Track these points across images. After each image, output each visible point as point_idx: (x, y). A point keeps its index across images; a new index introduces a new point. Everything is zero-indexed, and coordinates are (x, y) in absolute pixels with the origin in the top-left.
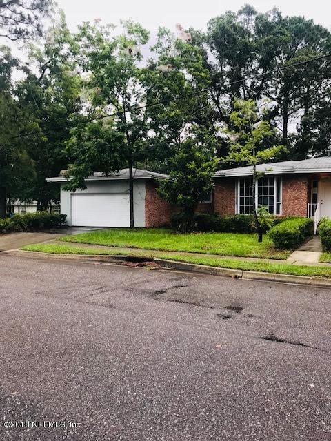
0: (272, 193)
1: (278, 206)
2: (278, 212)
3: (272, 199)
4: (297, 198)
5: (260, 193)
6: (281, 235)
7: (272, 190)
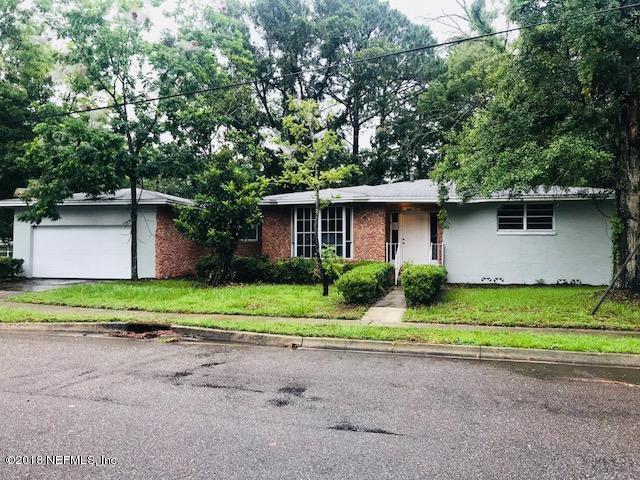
0: (340, 229)
1: (348, 245)
2: (348, 255)
3: (340, 236)
4: (372, 236)
5: (324, 228)
6: (353, 285)
7: (340, 223)
